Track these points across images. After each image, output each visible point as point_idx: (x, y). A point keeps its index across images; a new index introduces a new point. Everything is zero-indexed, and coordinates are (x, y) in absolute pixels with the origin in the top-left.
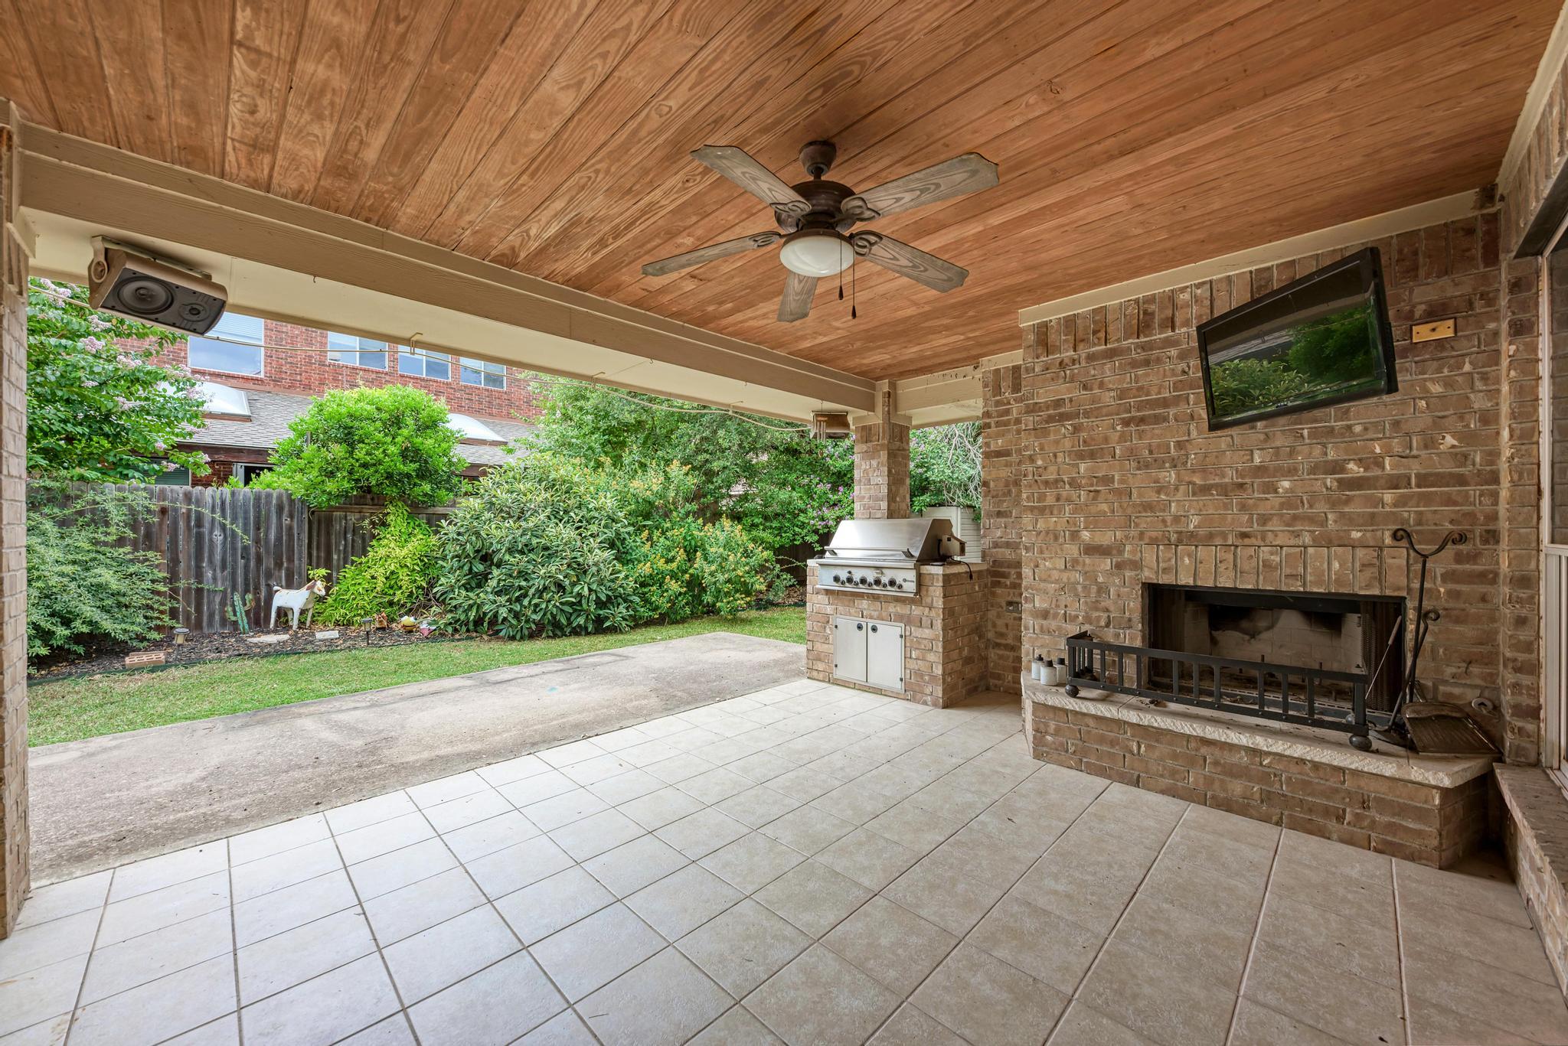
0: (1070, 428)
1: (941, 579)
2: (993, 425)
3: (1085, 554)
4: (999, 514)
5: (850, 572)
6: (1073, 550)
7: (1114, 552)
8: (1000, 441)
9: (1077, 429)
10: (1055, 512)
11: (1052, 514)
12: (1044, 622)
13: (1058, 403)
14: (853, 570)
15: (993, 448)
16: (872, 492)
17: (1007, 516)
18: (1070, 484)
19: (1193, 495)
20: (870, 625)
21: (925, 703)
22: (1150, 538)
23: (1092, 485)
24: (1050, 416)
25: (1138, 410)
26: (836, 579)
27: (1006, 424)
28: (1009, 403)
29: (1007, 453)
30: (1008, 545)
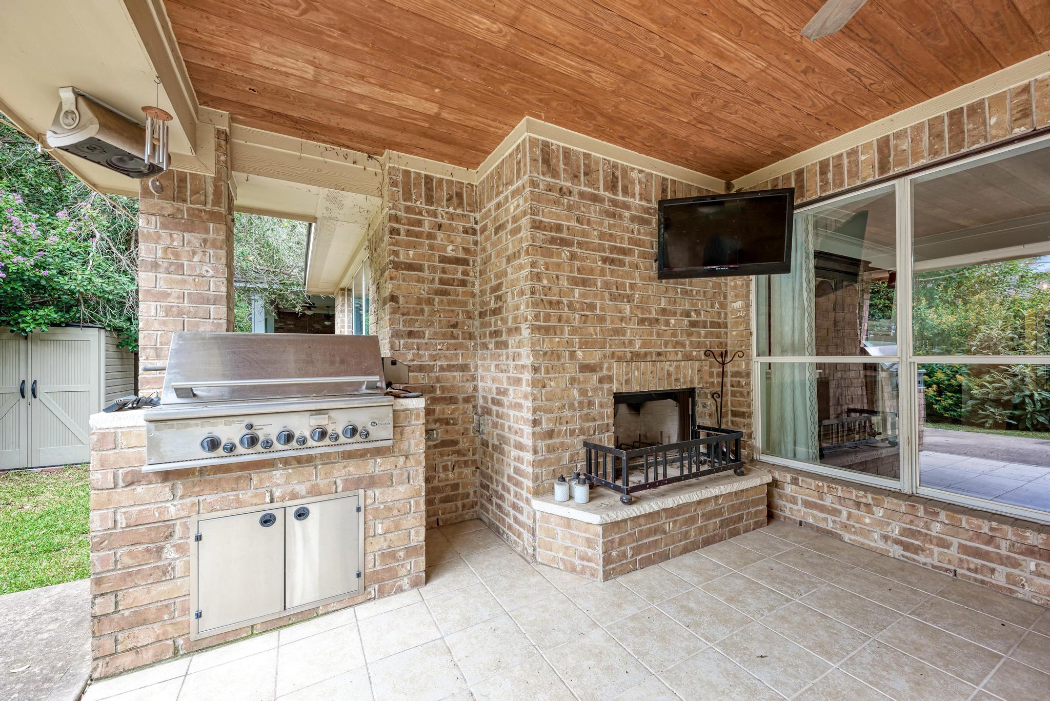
0: (568, 254)
1: (422, 414)
2: (402, 232)
3: (580, 372)
4: (411, 334)
5: (250, 426)
6: (572, 370)
7: (598, 369)
8: (411, 253)
9: (573, 256)
10: (558, 332)
11: (555, 334)
12: (550, 442)
13: (559, 228)
14: (256, 421)
15: (402, 258)
16: (189, 288)
17: (419, 337)
18: (568, 307)
19: (638, 325)
20: (291, 512)
21: (400, 590)
22: (618, 357)
23: (583, 310)
24: (553, 238)
25: (611, 252)
26: (213, 444)
27: (418, 235)
28: (420, 213)
29: (419, 268)
30: (421, 369)
